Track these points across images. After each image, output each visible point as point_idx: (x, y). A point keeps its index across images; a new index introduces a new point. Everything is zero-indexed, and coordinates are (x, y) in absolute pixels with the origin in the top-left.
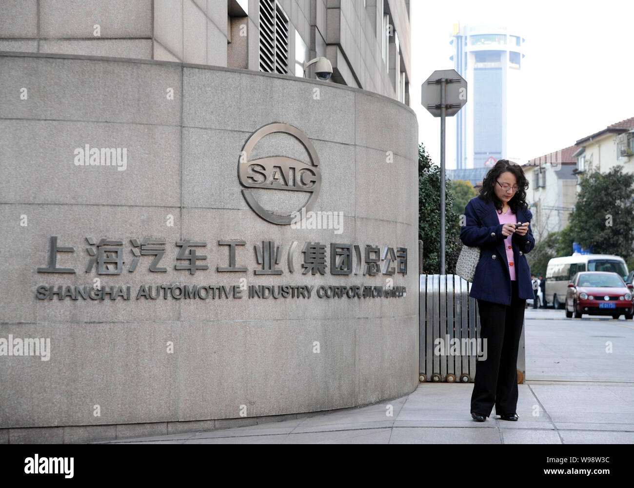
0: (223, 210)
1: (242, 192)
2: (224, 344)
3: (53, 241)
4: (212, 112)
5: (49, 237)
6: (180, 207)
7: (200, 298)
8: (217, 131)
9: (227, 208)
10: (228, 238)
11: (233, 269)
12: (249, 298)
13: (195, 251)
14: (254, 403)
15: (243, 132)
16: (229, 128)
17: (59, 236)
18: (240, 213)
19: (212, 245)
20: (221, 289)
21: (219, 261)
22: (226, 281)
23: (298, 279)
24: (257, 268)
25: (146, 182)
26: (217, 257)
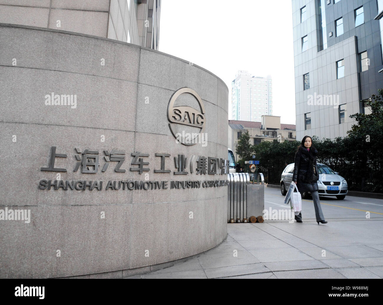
0: (158, 135)
1: (169, 125)
2: (157, 218)
3: (53, 149)
4: (155, 77)
5: (51, 147)
6: (135, 132)
7: (145, 189)
8: (158, 88)
9: (161, 134)
10: (161, 152)
11: (163, 171)
12: (171, 189)
13: (142, 159)
14: (172, 252)
15: (171, 90)
16: (164, 87)
17: (57, 146)
18: (167, 137)
19: (152, 156)
20: (157, 184)
21: (155, 166)
22: (159, 178)
23: (195, 177)
24: (175, 171)
25: (115, 115)
26: (154, 163)
